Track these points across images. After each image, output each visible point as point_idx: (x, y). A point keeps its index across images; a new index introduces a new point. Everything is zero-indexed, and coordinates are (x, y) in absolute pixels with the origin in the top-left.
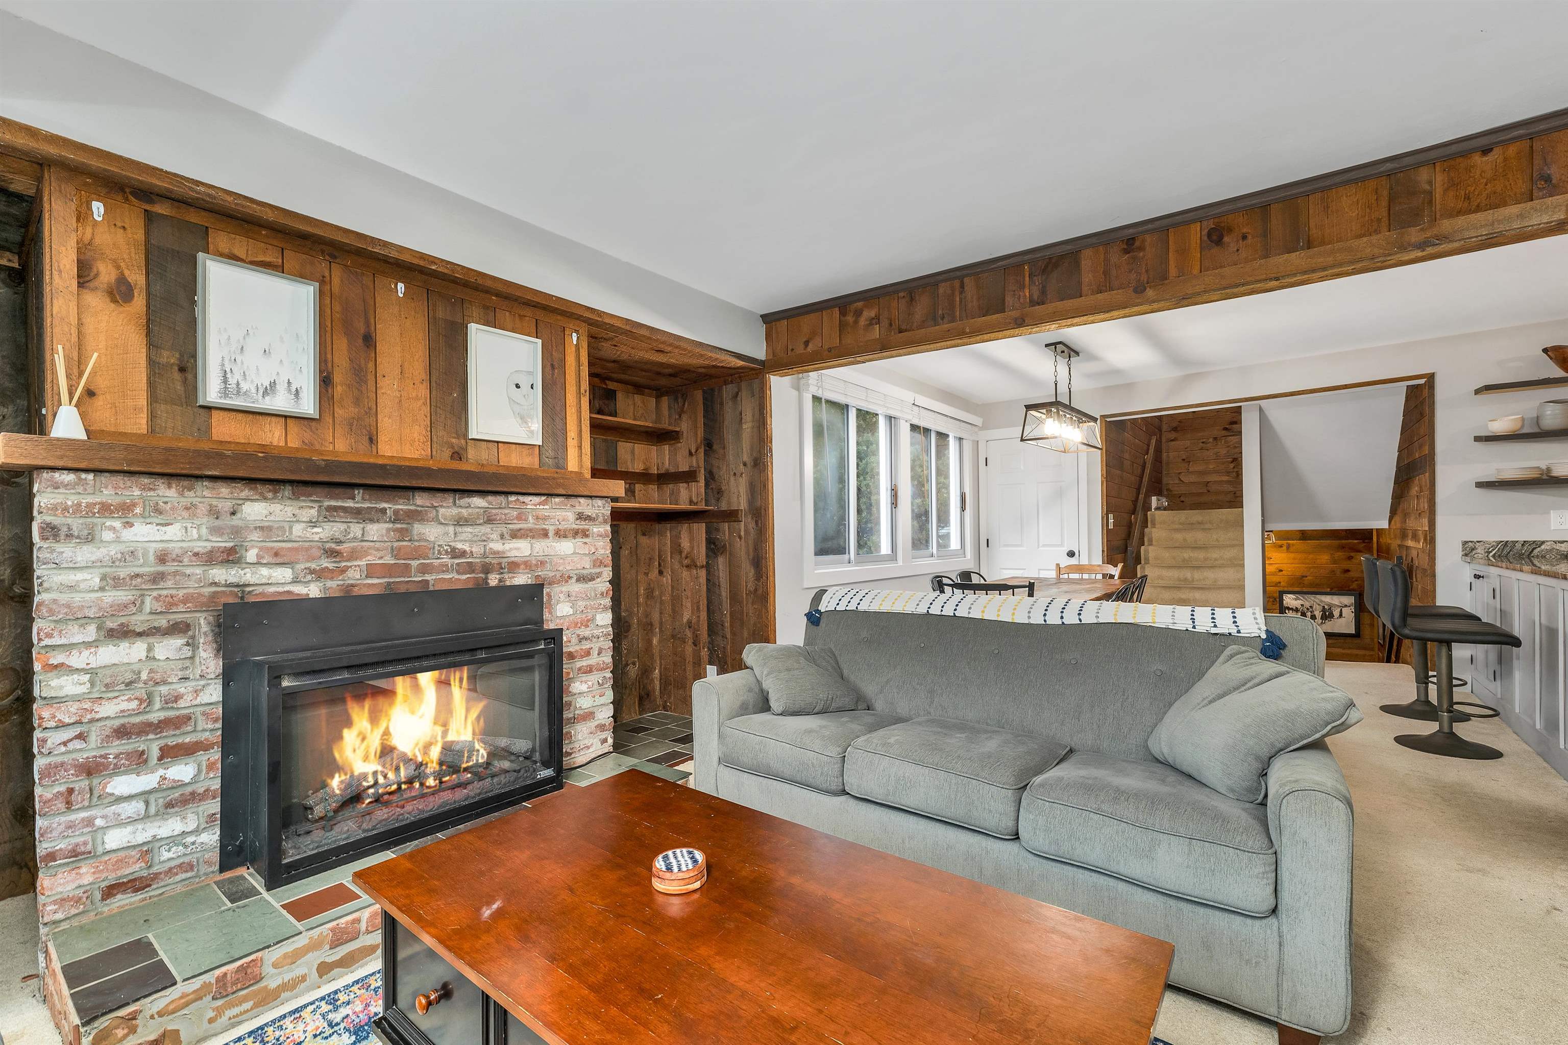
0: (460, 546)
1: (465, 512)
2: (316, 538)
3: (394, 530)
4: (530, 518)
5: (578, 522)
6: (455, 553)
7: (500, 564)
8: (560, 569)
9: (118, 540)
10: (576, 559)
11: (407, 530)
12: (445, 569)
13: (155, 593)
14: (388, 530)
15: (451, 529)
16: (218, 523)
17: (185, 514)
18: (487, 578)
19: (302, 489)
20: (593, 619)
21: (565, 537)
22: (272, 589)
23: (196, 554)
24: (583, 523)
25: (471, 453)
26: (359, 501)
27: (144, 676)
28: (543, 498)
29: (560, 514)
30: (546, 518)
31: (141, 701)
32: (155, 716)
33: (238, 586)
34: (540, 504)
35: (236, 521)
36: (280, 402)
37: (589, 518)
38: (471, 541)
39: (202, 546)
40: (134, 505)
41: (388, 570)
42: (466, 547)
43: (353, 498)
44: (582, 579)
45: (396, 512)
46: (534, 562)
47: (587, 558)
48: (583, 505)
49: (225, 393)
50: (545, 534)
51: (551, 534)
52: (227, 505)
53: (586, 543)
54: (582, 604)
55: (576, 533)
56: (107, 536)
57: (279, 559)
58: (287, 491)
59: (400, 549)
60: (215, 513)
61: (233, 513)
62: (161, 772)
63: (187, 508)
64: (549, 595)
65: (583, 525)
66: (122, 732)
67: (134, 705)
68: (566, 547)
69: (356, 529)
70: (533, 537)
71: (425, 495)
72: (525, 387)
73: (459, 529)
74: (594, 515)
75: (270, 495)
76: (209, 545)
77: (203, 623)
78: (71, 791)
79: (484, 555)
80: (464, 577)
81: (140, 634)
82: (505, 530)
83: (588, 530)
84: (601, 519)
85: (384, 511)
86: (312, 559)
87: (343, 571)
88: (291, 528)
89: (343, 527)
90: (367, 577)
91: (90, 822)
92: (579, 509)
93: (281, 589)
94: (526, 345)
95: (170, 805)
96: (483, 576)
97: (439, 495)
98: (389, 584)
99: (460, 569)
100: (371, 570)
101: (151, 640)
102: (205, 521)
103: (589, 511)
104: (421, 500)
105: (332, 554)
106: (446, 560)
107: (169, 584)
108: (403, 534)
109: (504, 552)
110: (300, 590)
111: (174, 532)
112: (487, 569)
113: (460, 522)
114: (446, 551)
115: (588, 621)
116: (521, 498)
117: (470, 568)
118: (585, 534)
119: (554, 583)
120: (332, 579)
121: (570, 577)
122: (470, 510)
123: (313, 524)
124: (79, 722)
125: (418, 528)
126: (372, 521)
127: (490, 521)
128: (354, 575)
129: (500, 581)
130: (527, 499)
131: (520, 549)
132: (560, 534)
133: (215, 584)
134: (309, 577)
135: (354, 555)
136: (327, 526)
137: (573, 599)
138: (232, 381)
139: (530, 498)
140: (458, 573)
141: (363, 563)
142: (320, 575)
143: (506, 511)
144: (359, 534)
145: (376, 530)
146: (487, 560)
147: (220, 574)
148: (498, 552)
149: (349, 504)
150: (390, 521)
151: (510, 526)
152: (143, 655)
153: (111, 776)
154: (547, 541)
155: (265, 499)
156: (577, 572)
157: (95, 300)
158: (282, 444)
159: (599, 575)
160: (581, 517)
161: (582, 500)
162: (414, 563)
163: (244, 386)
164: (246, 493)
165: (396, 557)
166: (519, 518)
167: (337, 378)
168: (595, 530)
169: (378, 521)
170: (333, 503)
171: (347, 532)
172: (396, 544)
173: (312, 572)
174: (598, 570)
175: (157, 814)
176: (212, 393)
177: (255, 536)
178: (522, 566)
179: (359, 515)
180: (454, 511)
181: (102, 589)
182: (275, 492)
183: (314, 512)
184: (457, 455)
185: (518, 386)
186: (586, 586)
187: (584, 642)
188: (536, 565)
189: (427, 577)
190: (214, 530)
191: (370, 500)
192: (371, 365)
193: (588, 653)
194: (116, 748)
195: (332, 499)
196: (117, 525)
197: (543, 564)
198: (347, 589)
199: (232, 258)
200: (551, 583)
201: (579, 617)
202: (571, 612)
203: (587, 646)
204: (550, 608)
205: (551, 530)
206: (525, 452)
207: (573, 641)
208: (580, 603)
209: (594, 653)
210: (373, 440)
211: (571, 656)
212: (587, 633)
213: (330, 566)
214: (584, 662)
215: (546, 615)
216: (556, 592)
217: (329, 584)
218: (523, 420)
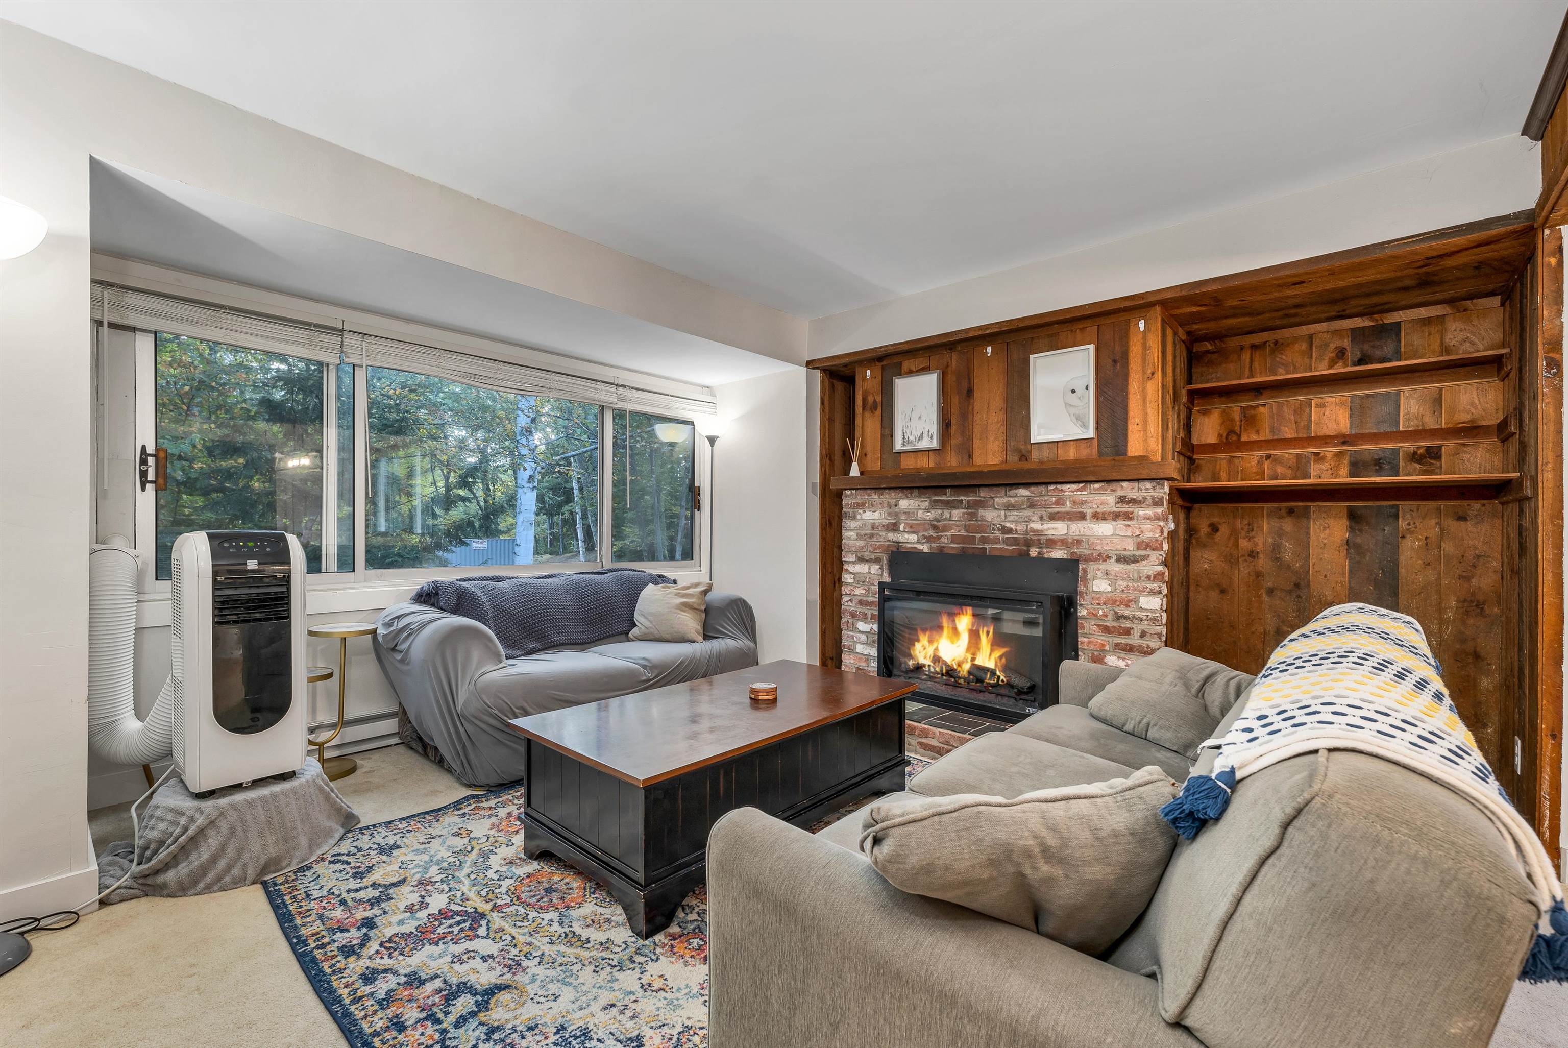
0: (1008, 525)
1: (1012, 500)
2: (928, 518)
3: (968, 514)
4: (1068, 503)
5: (1119, 505)
6: (1004, 530)
7: (1039, 540)
8: (1098, 548)
9: (861, 519)
10: (1115, 540)
11: (974, 513)
12: (997, 541)
13: (871, 543)
14: (964, 513)
15: (1003, 513)
16: (890, 510)
17: (880, 506)
18: (1029, 551)
19: (923, 490)
20: (1136, 601)
21: (1104, 519)
22: (909, 545)
23: (884, 526)
24: (1125, 506)
25: (1035, 455)
26: (948, 496)
27: (867, 580)
28: (1081, 485)
29: (1099, 498)
30: (1083, 503)
33: (897, 542)
34: (1077, 490)
35: (896, 509)
36: (925, 444)
37: (1134, 501)
38: (1017, 522)
39: (885, 522)
40: (866, 503)
41: (963, 539)
42: (1013, 526)
43: (945, 494)
44: (1120, 559)
45: (968, 502)
46: (1070, 541)
47: (1130, 541)
48: (1128, 489)
49: (903, 445)
50: (1082, 517)
51: (1088, 517)
52: (893, 502)
53: (1128, 526)
54: (1122, 584)
55: (1116, 516)
56: (859, 517)
57: (913, 529)
58: (916, 492)
59: (969, 525)
60: (889, 506)
61: (896, 505)
62: (867, 624)
63: (881, 503)
64: (1085, 570)
65: (1125, 508)
66: (861, 603)
67: (864, 592)
68: (1105, 529)
69: (947, 513)
70: (1070, 519)
71: (986, 489)
72: (1080, 390)
73: (1008, 513)
74: (1141, 498)
75: (910, 495)
76: (888, 522)
77: (885, 559)
78: (849, 622)
79: (1026, 533)
80: (1011, 548)
81: (867, 561)
82: (1044, 514)
83: (1132, 513)
84: (1149, 501)
85: (961, 501)
86: (925, 530)
87: (939, 538)
88: (917, 513)
89: (940, 512)
90: (952, 542)
91: (853, 637)
92: (1120, 493)
93: (912, 546)
94: (1080, 354)
95: (869, 640)
96: (1025, 548)
97: (995, 489)
98: (964, 548)
99: (1007, 542)
100: (954, 539)
101: (869, 564)
102: (886, 509)
103: (1134, 494)
104: (983, 493)
105: (935, 528)
106: (998, 535)
107: (875, 539)
108: (973, 516)
109: (1042, 531)
110: (919, 547)
111: (876, 515)
112: (1028, 543)
113: (1009, 507)
114: (999, 529)
115: (1130, 601)
116: (1060, 487)
117: (1016, 541)
118: (1128, 516)
119: (1091, 560)
120: (934, 542)
121: (1108, 557)
122: (1017, 499)
123: (927, 510)
124: (852, 595)
125: (981, 512)
126: (955, 508)
127: (1032, 506)
128: (945, 541)
129: (1039, 553)
130: (1065, 487)
131: (1058, 529)
132: (1098, 517)
133: (889, 541)
134: (924, 541)
135: (946, 529)
136: (933, 511)
137: (1111, 577)
138: (906, 436)
139: (1068, 486)
140: (1007, 545)
141: (950, 534)
142: (929, 539)
143: (1046, 498)
144: (948, 516)
145: (957, 514)
146: (1029, 537)
147: (892, 536)
148: (1037, 531)
149: (944, 498)
150: (965, 508)
151: (1049, 510)
152: (867, 570)
153: (859, 620)
154: (1084, 522)
155: (907, 498)
156: (1118, 552)
157: (867, 414)
158: (927, 466)
159: (1144, 558)
160: (1122, 500)
161: (1125, 484)
162: (978, 536)
163: (911, 439)
164: (901, 495)
165: (967, 531)
166: (1057, 503)
167: (953, 422)
168: (1141, 513)
169: (958, 508)
170: (936, 498)
171: (942, 515)
172: (968, 523)
173: (925, 537)
174: (1143, 553)
175: (866, 643)
176: (898, 446)
177: (903, 517)
178: (1059, 543)
179: (950, 505)
180: (1005, 500)
181: (857, 539)
182: (911, 493)
183: (927, 504)
184: (1024, 457)
185: (1073, 391)
186: (1129, 567)
187: (1122, 620)
188: (1072, 543)
189: (986, 546)
190: (890, 514)
191: (954, 495)
192: (971, 408)
193: (1127, 632)
194: (860, 609)
195: (936, 495)
196: (861, 511)
197: (1079, 542)
198: (941, 549)
199: (910, 373)
200: (1088, 559)
201: (1118, 596)
202: (1109, 589)
203: (1127, 624)
204: (1085, 580)
205: (1089, 512)
206: (1083, 445)
207: (1110, 617)
208: (1121, 583)
209: (1136, 633)
210: (970, 456)
211: (1106, 630)
212: (1127, 612)
213: (934, 535)
214: (1123, 640)
215: (1081, 588)
216: (1092, 567)
217: (934, 545)
218: (1078, 418)
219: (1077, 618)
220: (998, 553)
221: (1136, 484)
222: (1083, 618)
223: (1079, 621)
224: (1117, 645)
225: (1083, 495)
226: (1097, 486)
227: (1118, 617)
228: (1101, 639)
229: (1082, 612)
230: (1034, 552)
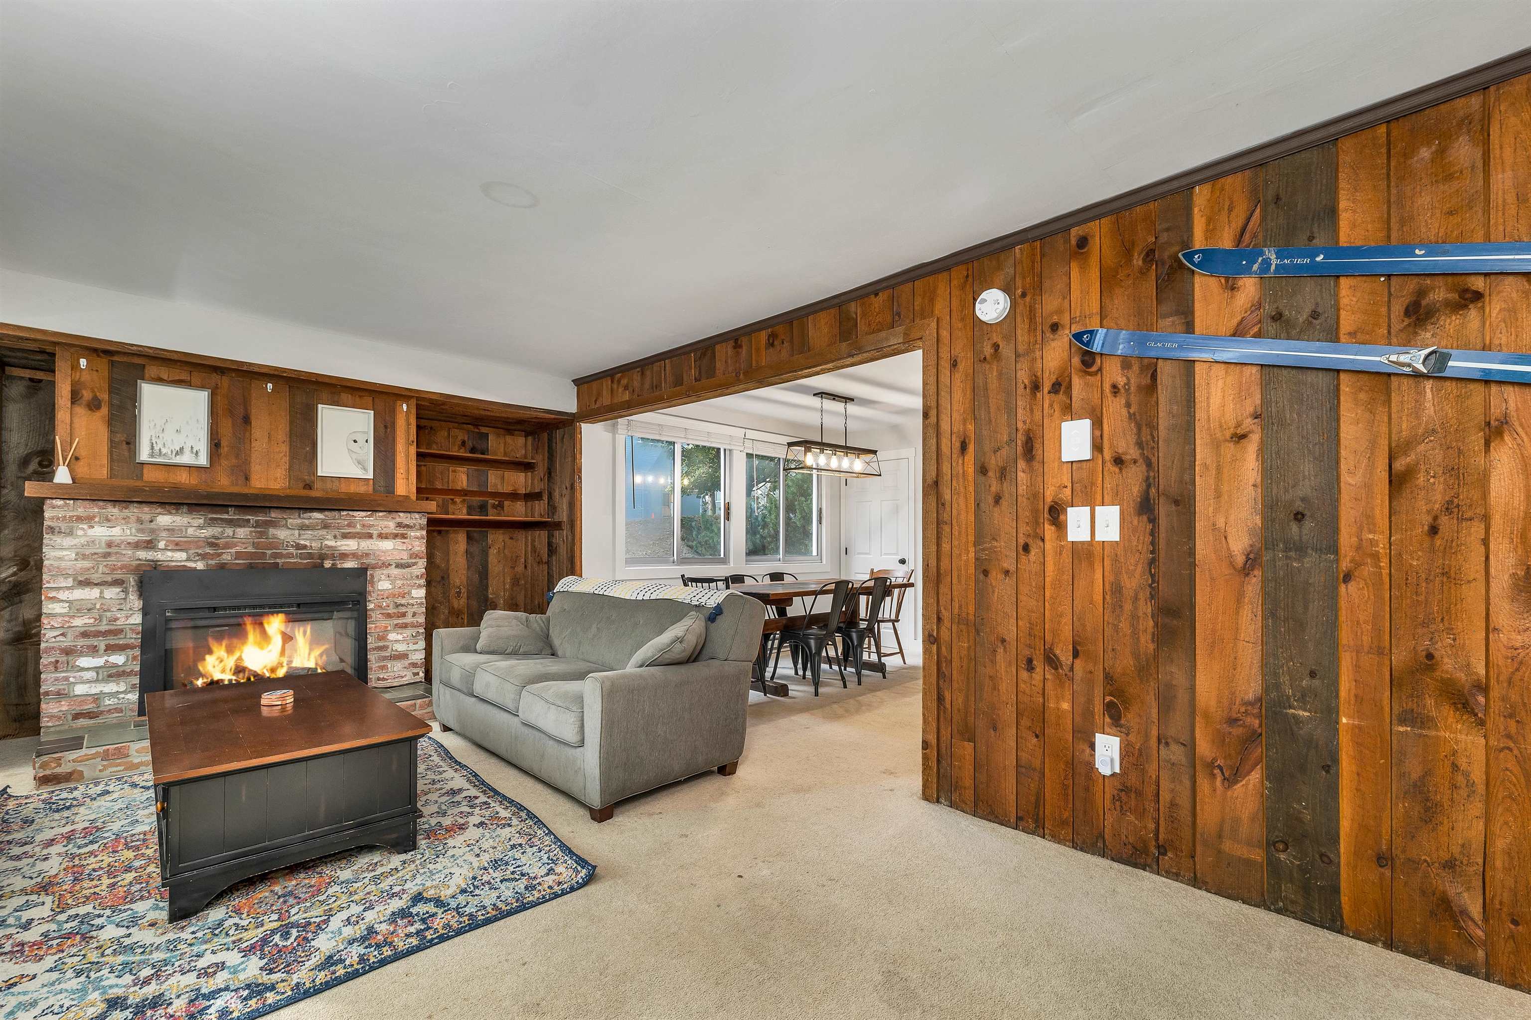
0: (302, 542)
1: (307, 522)
2: (203, 535)
3: (255, 532)
4: (358, 525)
5: (398, 528)
6: (298, 547)
7: (333, 554)
8: (382, 558)
9: (85, 535)
10: (394, 553)
11: (264, 532)
12: (290, 556)
13: (105, 563)
14: (251, 532)
15: (297, 532)
16: (141, 526)
17: (123, 522)
18: (323, 563)
19: (195, 507)
20: (409, 593)
21: (387, 538)
22: (174, 564)
23: (129, 543)
24: (402, 529)
25: (318, 485)
26: (231, 515)
27: (98, 606)
28: (369, 513)
29: (382, 523)
30: (370, 526)
31: (96, 619)
32: (103, 628)
33: (153, 561)
34: (366, 516)
35: (153, 525)
36: (186, 459)
37: (407, 526)
38: (311, 540)
39: (132, 539)
40: (95, 517)
41: (250, 555)
42: (307, 543)
43: (228, 513)
44: (397, 566)
45: (257, 521)
46: (360, 554)
47: (406, 552)
48: (403, 518)
49: (152, 456)
50: (370, 536)
51: (374, 536)
52: (147, 517)
53: (404, 542)
54: (400, 582)
55: (396, 536)
56: (80, 533)
57: (178, 546)
58: (185, 509)
59: (258, 543)
60: (140, 521)
61: (151, 521)
62: (106, 658)
63: (124, 519)
64: (372, 576)
65: (401, 531)
66: (85, 634)
67: (92, 621)
68: (387, 545)
69: (229, 531)
70: (360, 538)
72: (361, 441)
73: (302, 532)
74: (412, 524)
75: (174, 511)
76: (136, 539)
77: (132, 580)
78: (57, 662)
79: (321, 548)
80: (304, 561)
81: (96, 584)
82: (337, 533)
83: (406, 534)
84: (418, 527)
85: (248, 520)
86: (199, 547)
87: (219, 555)
88: (186, 530)
89: (220, 530)
90: (236, 559)
91: (67, 679)
92: (398, 520)
93: (179, 564)
94: (362, 415)
95: (110, 676)
96: (319, 561)
97: (288, 511)
98: (251, 563)
100: (238, 555)
101: (102, 587)
102: (134, 526)
103: (407, 522)
104: (274, 514)
105: (212, 545)
106: (292, 550)
107: (113, 558)
108: (262, 534)
109: (335, 547)
110: (190, 564)
111: (116, 532)
112: (323, 557)
113: (303, 528)
114: (292, 546)
115: (406, 593)
116: (350, 513)
117: (310, 556)
118: (404, 536)
119: (376, 568)
120: (212, 559)
121: (390, 565)
122: (311, 520)
123: (200, 527)
124: (62, 627)
125: (272, 531)
126: (240, 526)
127: (326, 526)
128: (227, 557)
129: (333, 564)
130: (356, 514)
131: (351, 545)
132: (381, 536)
133: (139, 560)
134: (197, 558)
135: (227, 546)
136: (210, 529)
137: (391, 579)
138: (156, 448)
139: (359, 513)
140: (301, 559)
141: (233, 551)
142: (203, 557)
143: (339, 521)
144: (231, 534)
145: (242, 532)
146: (323, 551)
147: (143, 554)
148: (332, 547)
149: (226, 516)
150: (253, 527)
151: (342, 531)
152: (98, 595)
153: (79, 656)
154: (371, 540)
155: (171, 513)
156: (396, 561)
157: (80, 410)
158: (187, 482)
159: (415, 564)
160: (399, 525)
161: (401, 514)
162: (269, 552)
163: (164, 451)
164: (159, 510)
165: (256, 547)
166: (349, 525)
167: (224, 443)
168: (413, 533)
169: (244, 526)
170: (214, 516)
171: (223, 533)
172: (256, 540)
173: (199, 555)
174: (414, 561)
175: (103, 680)
176: (144, 455)
177: (164, 534)
178: (350, 556)
179: (231, 523)
180: (299, 521)
181: (76, 560)
182: (177, 510)
183: (201, 521)
184: (309, 486)
185: (355, 441)
186: (404, 570)
187: (400, 607)
188: (362, 556)
189: (278, 561)
190: (139, 530)
191: (239, 514)
192: (247, 434)
193: (404, 615)
194: (81, 642)
195: (213, 513)
196: (85, 527)
197: (367, 555)
198: (222, 566)
199: (159, 380)
200: (374, 567)
201: (397, 591)
202: (390, 587)
203: (403, 610)
204: (373, 583)
205: (375, 533)
206: (361, 483)
207: (391, 606)
208: (398, 582)
209: (410, 615)
210: (247, 479)
211: (389, 616)
212: (403, 601)
213: (211, 552)
214: (401, 621)
215: (369, 588)
216: (378, 573)
217: (210, 562)
218: (359, 463)
219: (366, 610)
220: (290, 566)
221: (409, 515)
222: (371, 610)
223: (368, 613)
224: (396, 625)
225: (371, 521)
226: (381, 514)
227: (398, 606)
228: (384, 623)
229: (371, 606)
230: (328, 564)
